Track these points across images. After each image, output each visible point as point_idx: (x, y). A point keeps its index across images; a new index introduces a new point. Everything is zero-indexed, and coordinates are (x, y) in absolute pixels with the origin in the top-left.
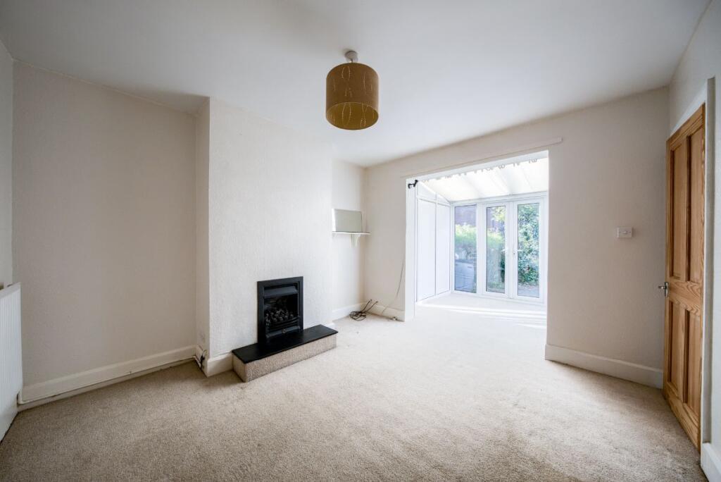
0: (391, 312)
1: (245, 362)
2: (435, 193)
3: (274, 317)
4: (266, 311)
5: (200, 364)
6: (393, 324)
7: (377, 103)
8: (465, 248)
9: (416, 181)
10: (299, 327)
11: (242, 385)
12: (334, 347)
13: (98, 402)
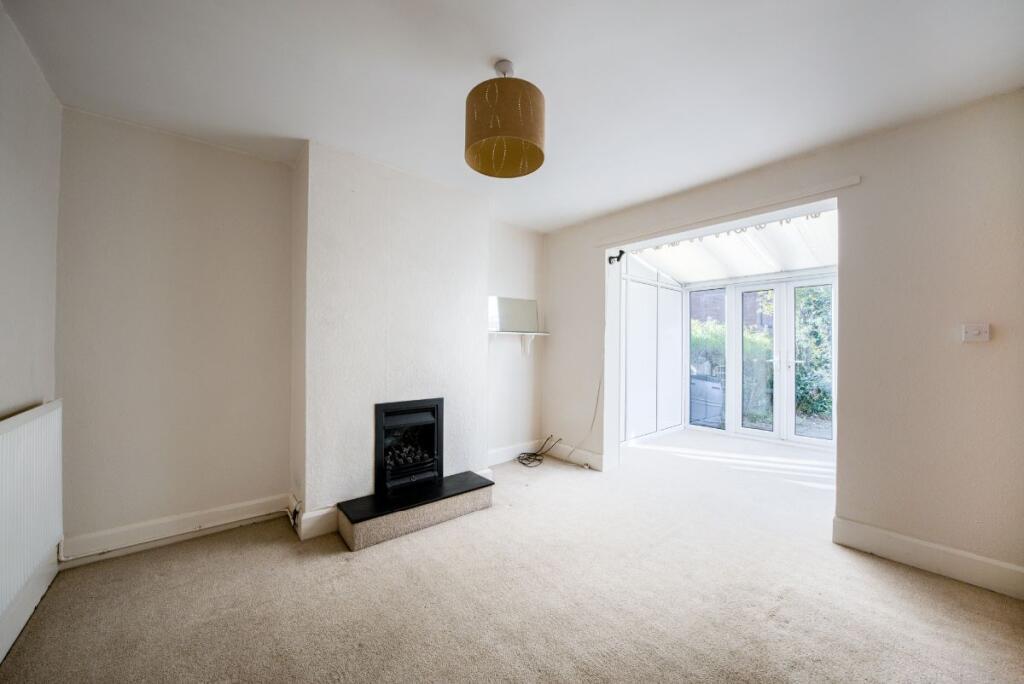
0: (580, 455)
1: (354, 521)
2: (655, 270)
3: (400, 457)
4: (388, 449)
5: (292, 521)
6: (586, 474)
7: (542, 136)
8: (707, 357)
9: (622, 253)
10: (436, 474)
11: (348, 554)
12: (487, 507)
13: (155, 565)
